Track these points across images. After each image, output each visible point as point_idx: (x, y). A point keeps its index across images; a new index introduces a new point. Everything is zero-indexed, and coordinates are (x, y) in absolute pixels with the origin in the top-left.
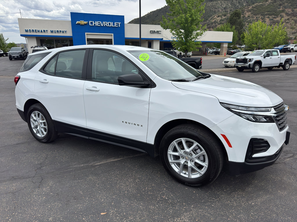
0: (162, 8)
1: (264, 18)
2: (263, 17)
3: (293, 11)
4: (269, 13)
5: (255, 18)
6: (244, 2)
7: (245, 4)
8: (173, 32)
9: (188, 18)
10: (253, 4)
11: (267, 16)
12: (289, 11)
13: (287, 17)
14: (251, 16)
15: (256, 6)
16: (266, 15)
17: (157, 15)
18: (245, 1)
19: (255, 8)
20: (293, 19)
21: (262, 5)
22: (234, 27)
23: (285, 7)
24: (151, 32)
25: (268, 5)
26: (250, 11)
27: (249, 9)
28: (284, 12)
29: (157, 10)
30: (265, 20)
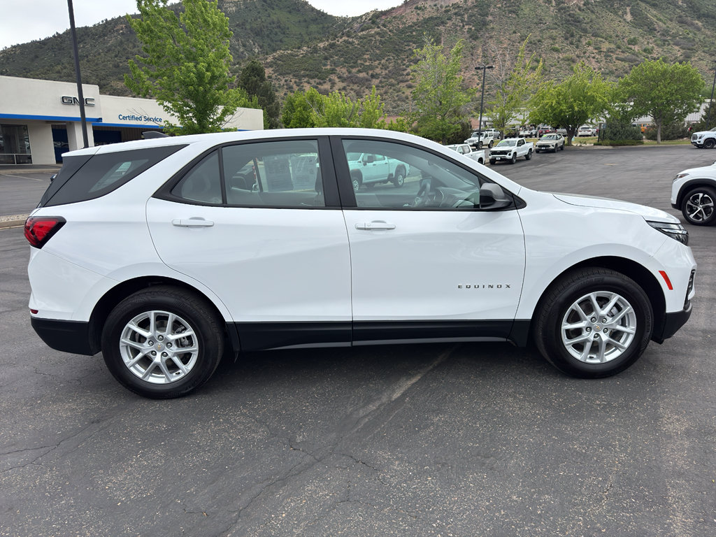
0: (48, 40)
1: (301, 83)
2: (297, 80)
3: (350, 72)
4: (307, 73)
5: (283, 82)
6: (254, 44)
7: (256, 50)
8: (165, 104)
9: (204, 74)
10: (275, 50)
11: (306, 79)
12: (343, 71)
13: (341, 85)
14: (274, 76)
15: (281, 56)
16: (303, 76)
17: (37, 57)
18: (256, 44)
19: (280, 60)
20: (352, 89)
21: (292, 55)
22: (255, 99)
23: (335, 63)
24: (65, 101)
25: (304, 56)
26: (271, 66)
27: (268, 61)
28: (334, 73)
29: (34, 43)
30: (303, 86)
